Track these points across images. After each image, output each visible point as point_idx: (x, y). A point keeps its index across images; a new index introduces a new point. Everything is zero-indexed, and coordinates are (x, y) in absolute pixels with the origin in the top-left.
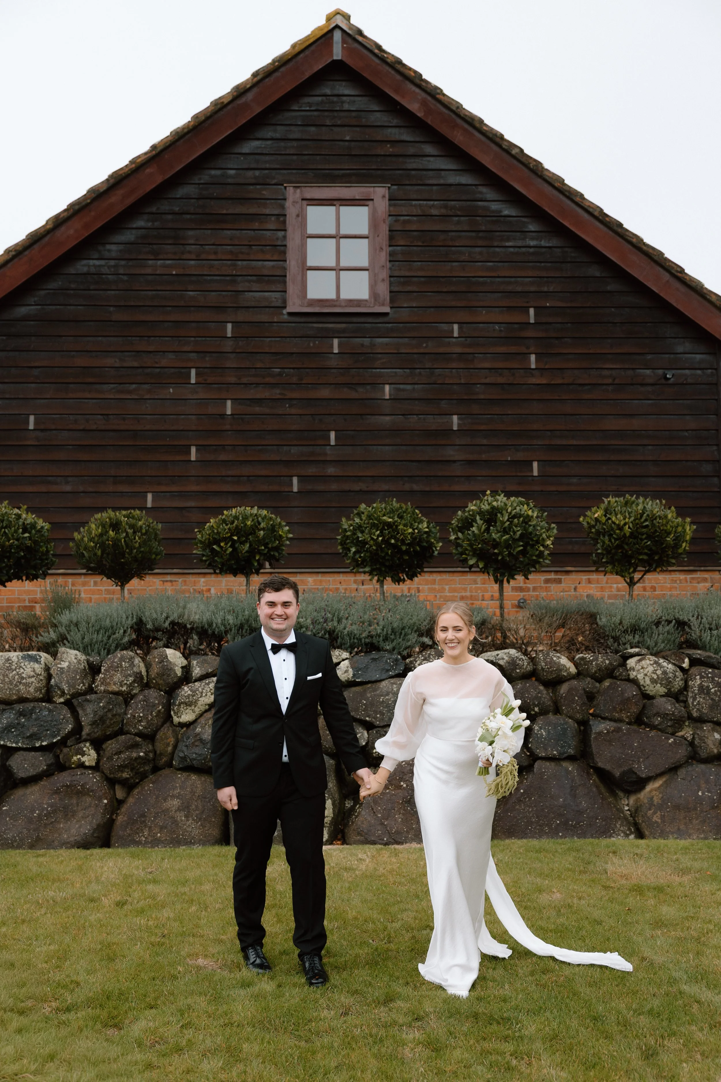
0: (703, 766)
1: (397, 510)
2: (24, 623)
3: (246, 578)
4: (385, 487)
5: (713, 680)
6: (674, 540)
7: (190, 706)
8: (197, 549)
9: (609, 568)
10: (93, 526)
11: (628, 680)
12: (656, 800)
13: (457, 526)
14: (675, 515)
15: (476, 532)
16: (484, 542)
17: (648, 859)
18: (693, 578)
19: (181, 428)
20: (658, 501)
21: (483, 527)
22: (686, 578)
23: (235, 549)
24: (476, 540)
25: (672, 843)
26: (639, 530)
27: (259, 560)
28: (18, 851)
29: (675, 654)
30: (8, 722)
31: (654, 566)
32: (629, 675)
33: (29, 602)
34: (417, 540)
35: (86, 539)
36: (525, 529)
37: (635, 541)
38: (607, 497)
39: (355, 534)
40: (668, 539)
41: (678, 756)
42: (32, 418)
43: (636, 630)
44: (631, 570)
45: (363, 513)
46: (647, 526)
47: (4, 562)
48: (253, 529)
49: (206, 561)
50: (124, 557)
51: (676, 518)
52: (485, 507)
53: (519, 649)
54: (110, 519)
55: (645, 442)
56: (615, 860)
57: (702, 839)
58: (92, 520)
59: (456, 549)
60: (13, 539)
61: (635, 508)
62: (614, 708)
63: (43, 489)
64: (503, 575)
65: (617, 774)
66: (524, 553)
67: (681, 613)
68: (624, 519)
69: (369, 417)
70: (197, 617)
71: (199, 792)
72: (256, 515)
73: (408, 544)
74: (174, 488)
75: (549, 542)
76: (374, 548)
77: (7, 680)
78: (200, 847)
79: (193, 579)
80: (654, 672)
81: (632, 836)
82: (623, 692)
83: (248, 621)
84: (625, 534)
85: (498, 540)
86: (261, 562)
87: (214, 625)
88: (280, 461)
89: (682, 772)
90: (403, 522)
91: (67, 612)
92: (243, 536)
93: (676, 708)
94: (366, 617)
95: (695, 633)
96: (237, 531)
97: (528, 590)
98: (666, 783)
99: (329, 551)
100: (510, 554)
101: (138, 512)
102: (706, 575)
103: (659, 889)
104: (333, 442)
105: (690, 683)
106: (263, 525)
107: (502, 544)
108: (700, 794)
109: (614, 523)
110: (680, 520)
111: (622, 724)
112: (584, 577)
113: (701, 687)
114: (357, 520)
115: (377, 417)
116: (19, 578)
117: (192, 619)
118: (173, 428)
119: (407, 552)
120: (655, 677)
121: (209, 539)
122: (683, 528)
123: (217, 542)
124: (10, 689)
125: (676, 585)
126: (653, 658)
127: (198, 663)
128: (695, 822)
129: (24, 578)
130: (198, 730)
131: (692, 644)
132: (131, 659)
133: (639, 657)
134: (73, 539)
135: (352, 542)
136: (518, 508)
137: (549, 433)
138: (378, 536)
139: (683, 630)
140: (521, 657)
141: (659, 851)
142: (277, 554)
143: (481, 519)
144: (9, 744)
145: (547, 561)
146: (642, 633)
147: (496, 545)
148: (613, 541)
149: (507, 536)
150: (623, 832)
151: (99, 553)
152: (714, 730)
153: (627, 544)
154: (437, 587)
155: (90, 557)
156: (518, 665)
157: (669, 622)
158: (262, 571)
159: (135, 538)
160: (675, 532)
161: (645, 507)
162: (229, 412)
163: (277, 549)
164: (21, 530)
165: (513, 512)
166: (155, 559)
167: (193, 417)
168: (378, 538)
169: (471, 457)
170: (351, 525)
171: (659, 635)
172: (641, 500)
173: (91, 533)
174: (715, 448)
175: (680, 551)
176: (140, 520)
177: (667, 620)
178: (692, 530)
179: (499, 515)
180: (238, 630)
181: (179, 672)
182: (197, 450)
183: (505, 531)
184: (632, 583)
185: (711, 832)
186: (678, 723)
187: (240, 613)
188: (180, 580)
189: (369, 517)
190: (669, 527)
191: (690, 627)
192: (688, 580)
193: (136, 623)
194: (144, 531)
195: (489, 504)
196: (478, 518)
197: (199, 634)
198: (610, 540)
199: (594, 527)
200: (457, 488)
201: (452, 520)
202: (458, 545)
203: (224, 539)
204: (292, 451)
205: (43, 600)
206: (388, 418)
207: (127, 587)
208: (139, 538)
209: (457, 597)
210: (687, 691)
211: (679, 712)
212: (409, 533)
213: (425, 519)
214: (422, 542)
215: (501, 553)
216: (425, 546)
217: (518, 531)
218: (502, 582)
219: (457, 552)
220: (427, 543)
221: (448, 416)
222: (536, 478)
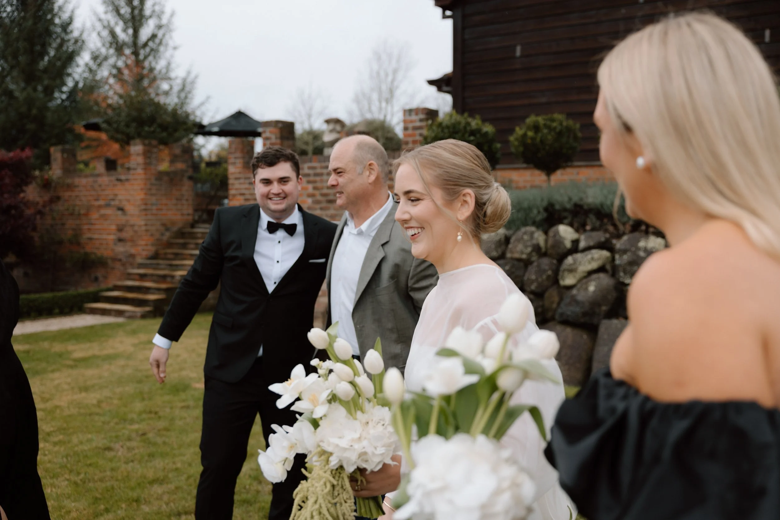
7: (572, 272)
10: (518, 128)
35: (513, 139)
42: (519, 48)
50: (540, 152)
54: (533, 122)
71: (569, 342)
87: (605, 207)
127: (586, 237)
130: (575, 292)
132: (532, 234)
151: (521, 150)
159: (549, 137)
166: (567, 153)
173: (517, 134)
176: (555, 122)
181: (568, 245)
193: (547, 206)
197: (594, 214)
207: (553, 177)
208: (553, 137)
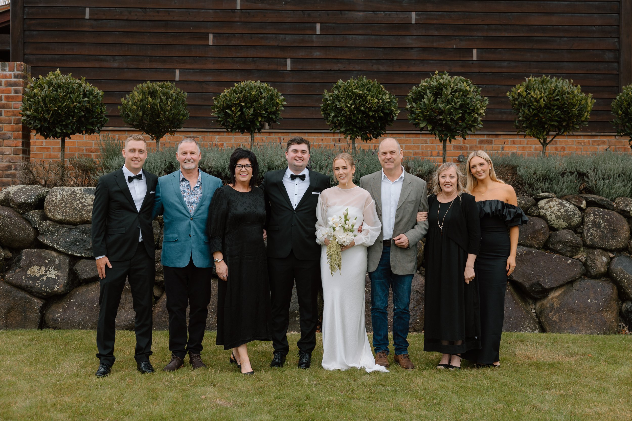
0: (593, 281)
1: (366, 84)
2: (84, 166)
3: (251, 134)
4: (358, 68)
5: (603, 218)
6: (579, 110)
8: (214, 112)
9: (528, 131)
10: (136, 93)
11: (539, 216)
12: (555, 305)
13: (412, 98)
14: (580, 90)
15: (426, 102)
16: (432, 110)
17: (546, 346)
18: (594, 141)
19: (202, 20)
20: (567, 80)
21: (432, 99)
22: (589, 141)
23: (243, 113)
24: (426, 108)
25: (565, 336)
26: (552, 103)
27: (261, 121)
28: (82, 331)
29: (575, 197)
30: (74, 238)
31: (562, 131)
32: (539, 213)
33: (86, 151)
34: (381, 108)
35: (130, 103)
36: (464, 100)
37: (548, 111)
38: (528, 77)
39: (334, 103)
40: (574, 110)
41: (574, 273)
42: (87, 10)
43: (546, 179)
44: (545, 133)
45: (340, 87)
46: (558, 99)
47: (70, 119)
48: (257, 98)
49: (221, 121)
50: (159, 117)
51: (581, 94)
52: (434, 83)
54: (149, 88)
55: (562, 34)
56: (523, 346)
57: (589, 334)
58: (135, 88)
59: (411, 115)
60: (76, 102)
61: (549, 85)
62: (527, 237)
63: (97, 65)
64: (446, 135)
65: (527, 285)
66: (462, 119)
67: (581, 166)
68: (541, 94)
69: (346, 12)
70: (214, 163)
72: (259, 87)
73: (374, 111)
74: (196, 66)
75: (482, 111)
76: (348, 113)
77: (73, 207)
79: (210, 136)
80: (559, 210)
81: (537, 331)
82: (534, 225)
84: (540, 105)
85: (443, 109)
86: (262, 123)
88: (278, 46)
89: (577, 285)
91: (117, 158)
92: (249, 103)
93: (574, 238)
95: (592, 181)
96: (245, 99)
97: (466, 148)
98: (564, 293)
99: (314, 117)
101: (169, 83)
102: (605, 139)
103: (552, 365)
104: (318, 32)
105: (586, 219)
106: (264, 94)
107: (446, 112)
108: (589, 301)
109: (532, 97)
110: (584, 95)
111: (532, 249)
112: (510, 139)
113: (594, 222)
114: (336, 92)
115: (353, 12)
116: (81, 132)
117: (210, 165)
118: (195, 19)
119: (373, 117)
120: (559, 214)
121: (223, 105)
122: (586, 101)
123: (229, 107)
124: (76, 214)
125: (581, 146)
126: (558, 200)
128: (584, 321)
129: (84, 132)
131: (589, 190)
133: (549, 199)
134: (121, 104)
135: (332, 109)
136: (459, 84)
137: (486, 27)
138: (351, 104)
139: (583, 179)
141: (555, 341)
142: (274, 117)
143: (430, 93)
144: (75, 254)
145: (480, 126)
146: (551, 181)
147: (441, 112)
148: (531, 110)
149: (450, 106)
150: (530, 327)
151: (141, 114)
152: (602, 255)
153: (542, 113)
155: (133, 117)
157: (572, 173)
158: (263, 131)
159: (167, 103)
160: (580, 104)
161: (557, 85)
162: (238, 7)
163: (274, 113)
164: (82, 95)
165: (455, 88)
166: (182, 119)
167: (211, 11)
168: (351, 106)
169: (425, 45)
170: (331, 96)
171: (564, 182)
172: (555, 78)
173: (134, 99)
174: (616, 40)
175: (583, 119)
176: (171, 90)
177: (570, 172)
178: (593, 103)
179: (444, 89)
182: (214, 37)
183: (448, 102)
184: (545, 144)
185: (596, 329)
186: (575, 249)
188: (201, 136)
189: (345, 90)
190: (575, 100)
191: (588, 177)
192: (591, 143)
193: (168, 168)
194: (174, 98)
195: (437, 81)
196: (428, 91)
198: (529, 110)
199: (517, 99)
200: (413, 69)
201: (408, 93)
202: (412, 112)
203: (235, 105)
204: (287, 39)
205: (97, 150)
206: (361, 14)
207: (161, 140)
208: (171, 103)
209: (411, 153)
210: (583, 225)
211: (577, 240)
212: (375, 103)
213: (387, 92)
214: (385, 110)
215: (444, 119)
216: (387, 113)
217: (458, 102)
218: (445, 141)
219: (411, 118)
220: (388, 110)
221: (408, 13)
222: (475, 62)
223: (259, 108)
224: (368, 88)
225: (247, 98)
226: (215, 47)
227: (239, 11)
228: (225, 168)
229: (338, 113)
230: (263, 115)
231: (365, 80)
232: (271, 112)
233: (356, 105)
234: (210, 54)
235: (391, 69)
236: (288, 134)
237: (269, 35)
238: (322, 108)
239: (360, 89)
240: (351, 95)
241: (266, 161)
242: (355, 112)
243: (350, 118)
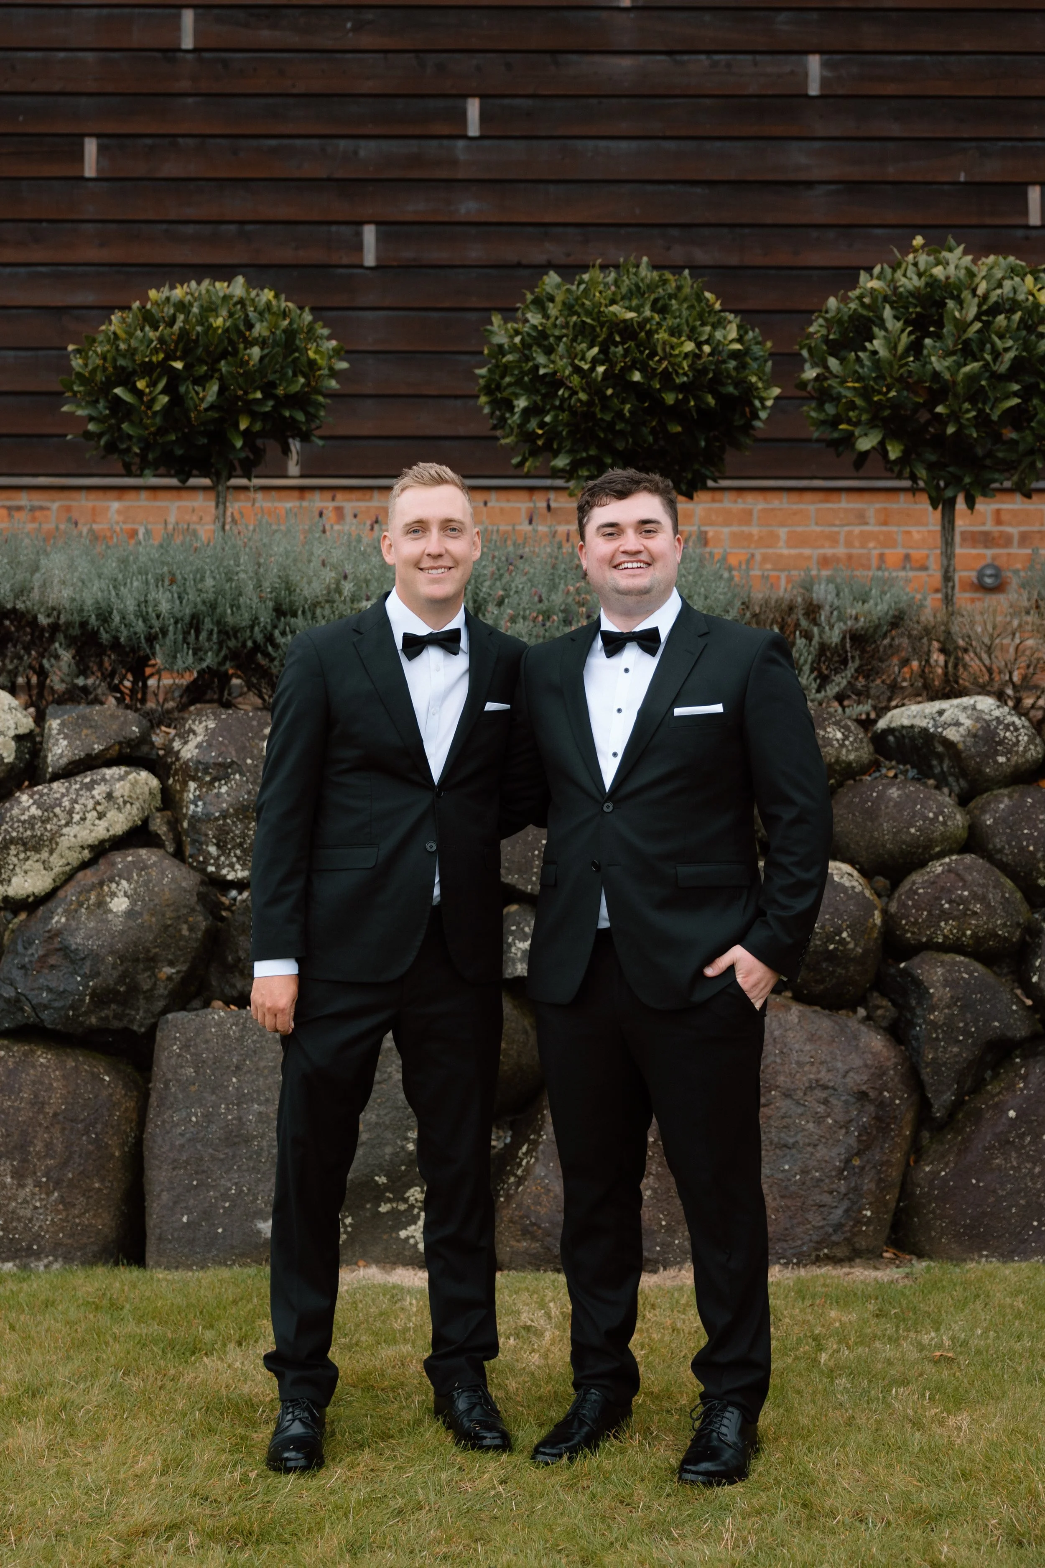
1: (652, 288)
3: (216, 490)
7: (37, 849)
8: (72, 400)
13: (826, 340)
15: (883, 353)
16: (902, 381)
19: (57, 87)
21: (905, 339)
23: (177, 400)
24: (881, 377)
27: (248, 431)
34: (708, 376)
36: (1027, 346)
39: (528, 359)
45: (552, 299)
48: (231, 342)
49: (100, 435)
52: (909, 281)
53: (1000, 697)
59: (820, 408)
64: (956, 482)
66: (1021, 415)
69: (574, 57)
70: (66, 593)
71: (56, 1101)
72: (241, 302)
73: (682, 388)
74: (38, 254)
76: (583, 396)
78: (56, 1266)
79: (90, 504)
83: (213, 606)
85: (947, 376)
86: (254, 439)
87: (117, 618)
88: (329, 180)
90: (670, 322)
92: (201, 361)
94: (558, 599)
96: (184, 345)
97: (1007, 541)
99: (462, 431)
100: (982, 421)
104: (473, 129)
106: (260, 329)
107: (960, 389)
114: (534, 318)
115: (597, 57)
117: (51, 601)
118: (34, 87)
119: (677, 412)
121: (105, 369)
123: (126, 378)
127: (63, 724)
130: (58, 920)
135: (518, 382)
136: (1007, 284)
138: (595, 362)
140: (1009, 719)
142: (301, 417)
143: (897, 318)
147: (939, 390)
149: (976, 365)
154: (755, 530)
156: (1001, 742)
162: (188, 43)
163: (300, 401)
165: (994, 297)
167: (89, 55)
168: (593, 369)
169: (855, 173)
170: (517, 332)
179: (951, 304)
180: (186, 633)
181: (7, 752)
182: (101, 149)
183: (968, 351)
187: (190, 583)
188: (55, 504)
189: (569, 308)
195: (920, 275)
196: (887, 313)
197: (71, 642)
200: (815, 258)
201: (810, 324)
202: (826, 396)
203: (147, 369)
204: (362, 153)
206: (626, 62)
209: (809, 558)
212: (686, 355)
213: (731, 317)
214: (724, 385)
215: (955, 416)
216: (730, 395)
217: (1007, 350)
218: (949, 506)
219: (822, 417)
220: (736, 386)
221: (794, 58)
222: (1034, 233)
223: (240, 380)
224: (656, 301)
225: (196, 341)
226: (105, 184)
227: (189, 56)
228: (111, 613)
229: (544, 396)
230: (256, 408)
231: (645, 272)
232: (286, 396)
233: (612, 365)
234: (90, 211)
235: (734, 260)
236: (368, 494)
237: (298, 142)
238: (482, 382)
239: (627, 304)
240: (593, 328)
241: (266, 584)
242: (609, 392)
243: (589, 416)
